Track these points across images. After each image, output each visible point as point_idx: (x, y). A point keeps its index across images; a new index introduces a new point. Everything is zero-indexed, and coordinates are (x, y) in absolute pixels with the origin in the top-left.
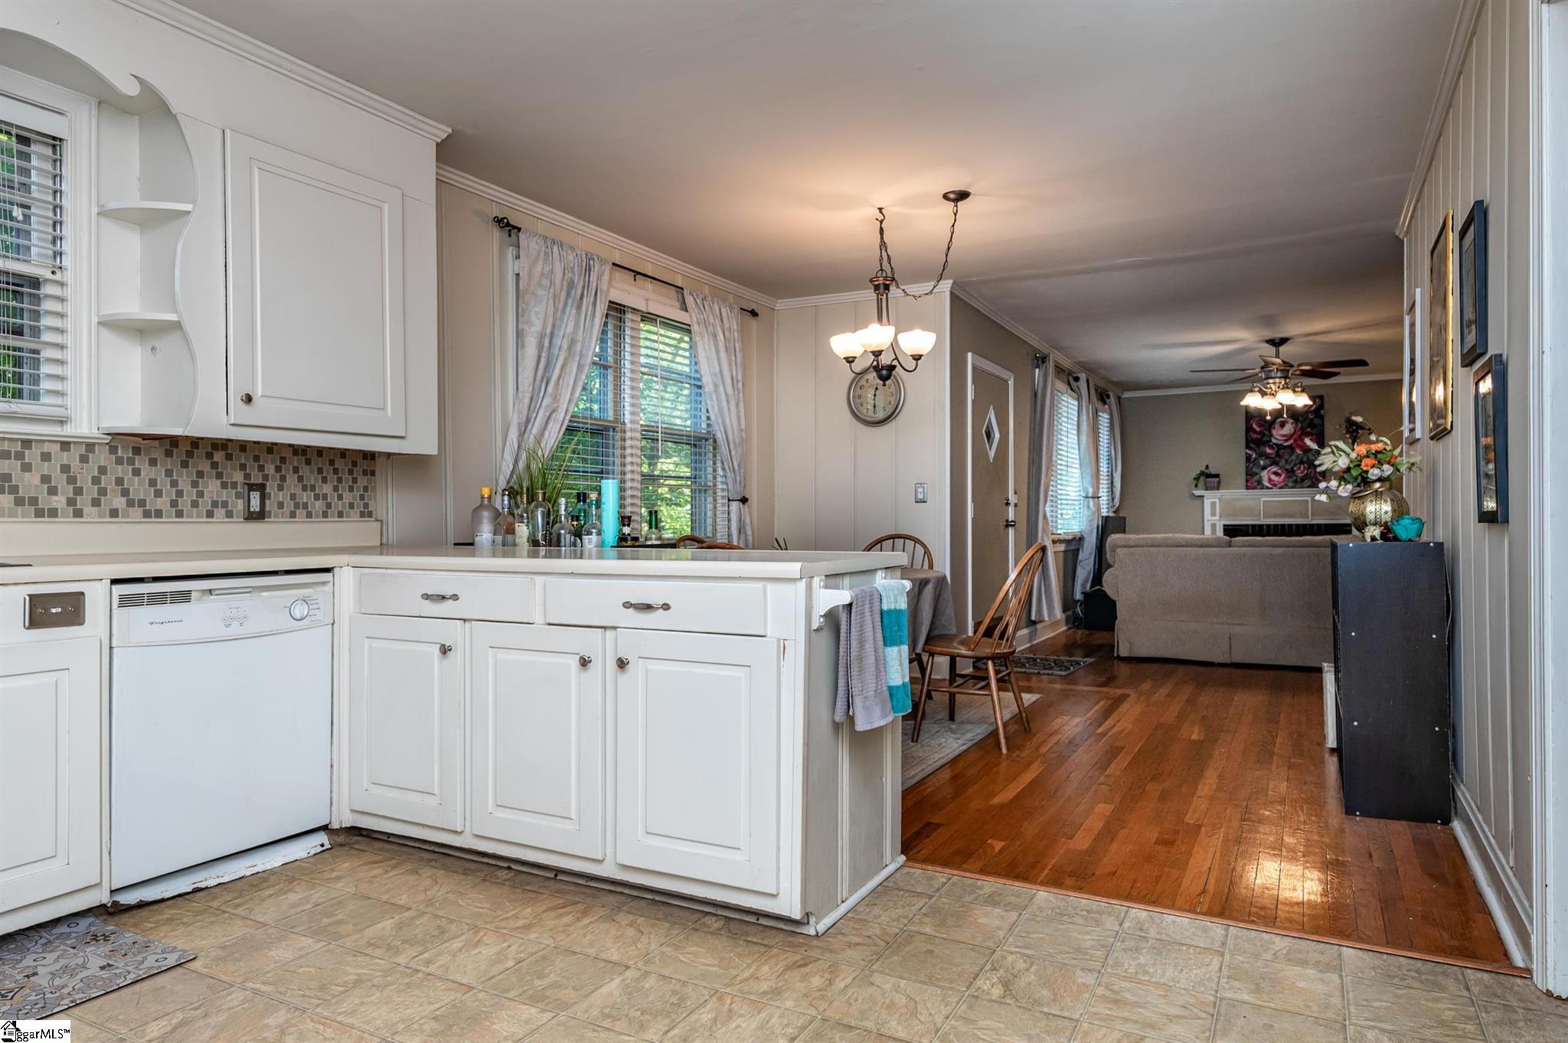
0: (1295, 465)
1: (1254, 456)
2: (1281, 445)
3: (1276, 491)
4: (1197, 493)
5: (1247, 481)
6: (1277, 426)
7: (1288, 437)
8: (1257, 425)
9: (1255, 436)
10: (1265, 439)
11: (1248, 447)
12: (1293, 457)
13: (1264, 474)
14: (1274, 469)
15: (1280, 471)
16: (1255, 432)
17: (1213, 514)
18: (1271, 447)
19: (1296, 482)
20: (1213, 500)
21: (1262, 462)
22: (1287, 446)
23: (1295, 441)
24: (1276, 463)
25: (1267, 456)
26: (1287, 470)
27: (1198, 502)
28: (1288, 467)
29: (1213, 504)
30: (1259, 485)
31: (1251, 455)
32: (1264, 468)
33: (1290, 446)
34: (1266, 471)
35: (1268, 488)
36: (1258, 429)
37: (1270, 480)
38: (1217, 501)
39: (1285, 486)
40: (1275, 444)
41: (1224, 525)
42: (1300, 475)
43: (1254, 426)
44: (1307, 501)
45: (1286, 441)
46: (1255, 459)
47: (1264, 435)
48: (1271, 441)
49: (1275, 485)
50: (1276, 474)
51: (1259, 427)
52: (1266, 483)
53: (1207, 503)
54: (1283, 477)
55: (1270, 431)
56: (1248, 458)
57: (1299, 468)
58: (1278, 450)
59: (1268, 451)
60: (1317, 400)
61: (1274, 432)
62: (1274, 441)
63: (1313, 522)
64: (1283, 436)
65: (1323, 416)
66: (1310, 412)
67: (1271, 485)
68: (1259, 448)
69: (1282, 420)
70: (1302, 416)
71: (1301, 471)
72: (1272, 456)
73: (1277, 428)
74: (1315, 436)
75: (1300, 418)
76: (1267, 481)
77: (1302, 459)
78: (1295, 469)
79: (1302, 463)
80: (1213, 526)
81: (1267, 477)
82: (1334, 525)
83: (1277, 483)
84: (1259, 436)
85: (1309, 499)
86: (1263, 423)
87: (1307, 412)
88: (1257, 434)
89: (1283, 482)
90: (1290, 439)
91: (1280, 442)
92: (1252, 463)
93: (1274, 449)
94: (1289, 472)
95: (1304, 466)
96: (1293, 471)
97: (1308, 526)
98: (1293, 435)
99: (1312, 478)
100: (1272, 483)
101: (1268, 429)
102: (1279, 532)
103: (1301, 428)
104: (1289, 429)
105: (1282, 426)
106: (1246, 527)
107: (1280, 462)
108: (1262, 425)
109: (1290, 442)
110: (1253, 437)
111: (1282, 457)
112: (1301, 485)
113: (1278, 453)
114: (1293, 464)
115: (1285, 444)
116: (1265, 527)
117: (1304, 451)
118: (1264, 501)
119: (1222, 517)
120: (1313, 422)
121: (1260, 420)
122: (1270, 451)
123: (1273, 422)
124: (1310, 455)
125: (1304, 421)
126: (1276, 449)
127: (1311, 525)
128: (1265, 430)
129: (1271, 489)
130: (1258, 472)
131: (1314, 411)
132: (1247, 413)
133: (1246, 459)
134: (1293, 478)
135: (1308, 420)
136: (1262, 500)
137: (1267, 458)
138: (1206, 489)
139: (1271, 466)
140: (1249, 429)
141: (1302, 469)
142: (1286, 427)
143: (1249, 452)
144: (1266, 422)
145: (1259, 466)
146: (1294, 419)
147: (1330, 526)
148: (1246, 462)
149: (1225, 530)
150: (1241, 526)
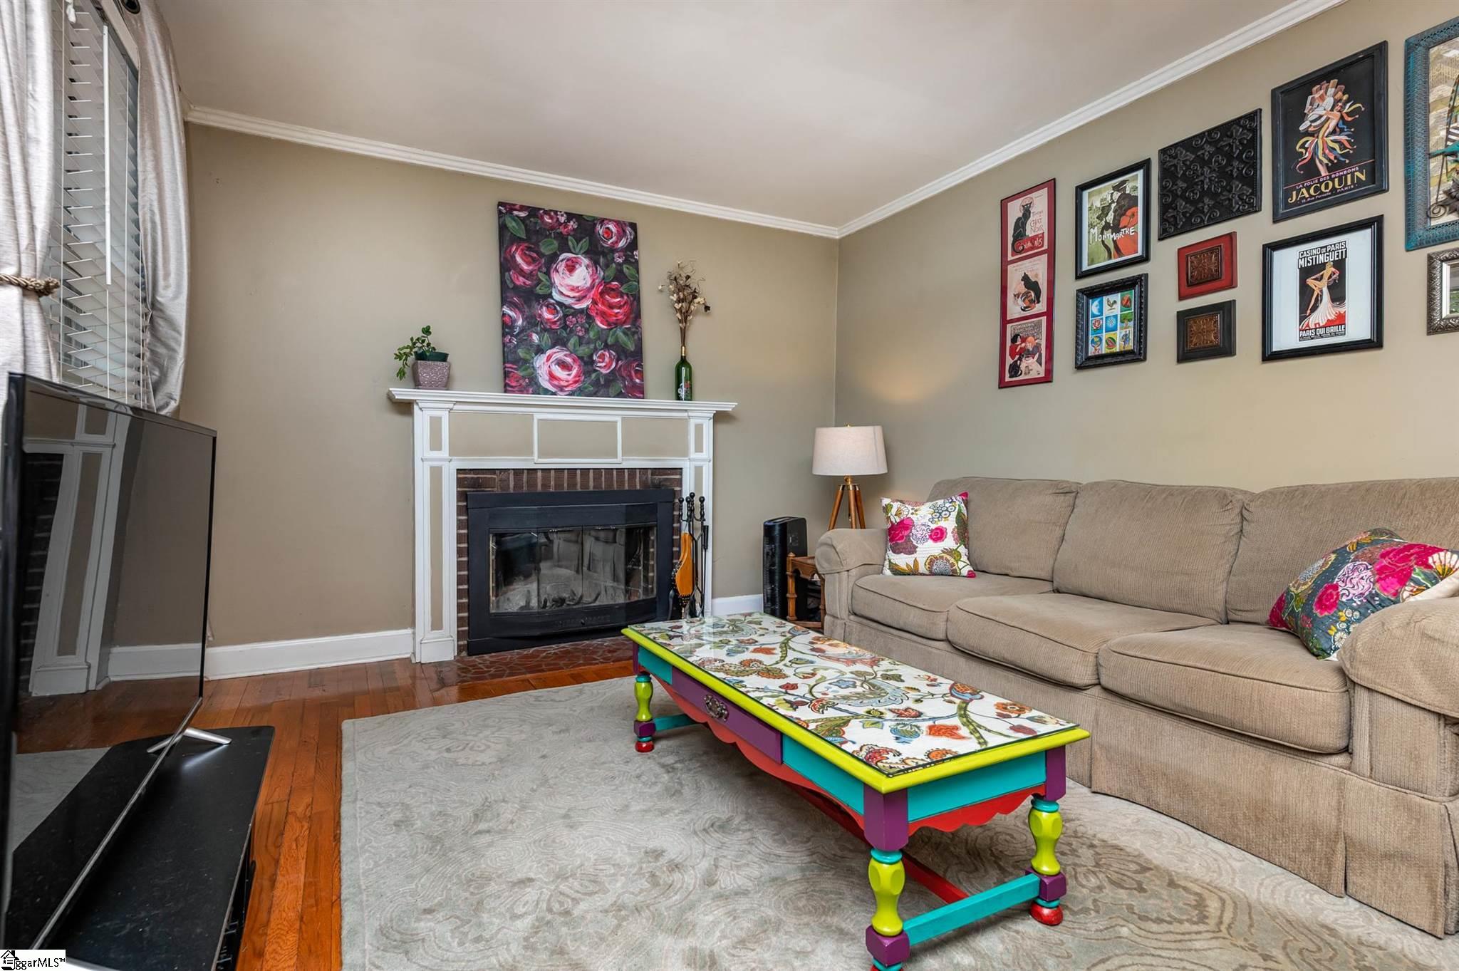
0: (596, 350)
1: (520, 322)
2: (570, 307)
3: (562, 399)
4: (403, 393)
5: (506, 374)
6: (562, 266)
7: (582, 294)
8: (523, 255)
9: (521, 281)
10: (539, 290)
11: (504, 301)
12: (592, 334)
13: (540, 363)
14: (559, 353)
15: (569, 360)
16: (521, 272)
17: (436, 444)
18: (554, 311)
19: (596, 383)
20: (436, 413)
21: (535, 338)
22: (581, 311)
23: (595, 302)
24: (559, 342)
25: (545, 328)
26: (581, 358)
27: (403, 413)
28: (584, 350)
29: (435, 423)
30: (532, 385)
31: (513, 321)
32: (540, 350)
33: (588, 315)
34: (543, 358)
35: (546, 392)
36: (525, 267)
37: (552, 377)
38: (445, 416)
39: (580, 392)
40: (561, 304)
41: (459, 471)
42: (604, 371)
43: (519, 259)
44: (616, 422)
45: (579, 300)
46: (521, 328)
47: (540, 281)
48: (550, 296)
49: (561, 388)
50: (563, 365)
51: (528, 264)
52: (545, 383)
53: (421, 419)
54: (574, 372)
55: (548, 273)
56: (507, 326)
57: (602, 356)
58: (565, 316)
59: (547, 315)
60: (628, 230)
61: (557, 279)
62: (556, 296)
63: (625, 465)
64: (573, 289)
65: (637, 261)
66: (617, 250)
67: (554, 386)
68: (529, 307)
69: (570, 255)
70: (605, 255)
71: (605, 363)
72: (554, 327)
73: (561, 270)
74: (625, 297)
75: (602, 260)
76: (547, 377)
77: (606, 341)
78: (595, 358)
79: (607, 347)
80: (436, 473)
81: (546, 368)
82: (655, 471)
83: (566, 384)
84: (528, 282)
85: (619, 419)
86: (535, 255)
87: (613, 250)
88: (524, 277)
89: (576, 382)
90: (584, 297)
91: (568, 301)
92: (516, 336)
93: (558, 312)
94: (586, 364)
95: (610, 354)
96: (593, 362)
97: (615, 472)
98: (589, 290)
99: (624, 379)
100: (556, 383)
101: (544, 269)
102: (566, 485)
103: (604, 279)
104: (582, 276)
105: (571, 268)
106: (503, 476)
107: (568, 340)
108: (534, 260)
109: (585, 304)
110: (517, 283)
111: (571, 331)
112: (612, 391)
113: (565, 322)
114: (592, 346)
115: (577, 307)
116: (539, 474)
117: (609, 325)
118: (539, 420)
119: (453, 452)
120: (621, 271)
121: (529, 249)
122: (550, 316)
123: (553, 258)
124: (620, 333)
125: (607, 266)
126: (561, 314)
127: (620, 471)
128: (539, 269)
129: (554, 394)
130: (528, 357)
131: (624, 250)
132: (502, 228)
133: (504, 325)
134: (593, 376)
135: (614, 265)
136: (537, 417)
137: (545, 330)
138: (417, 384)
139: (552, 347)
140: (506, 265)
141: (607, 359)
142: (577, 272)
143: (512, 314)
144: (541, 255)
145: (531, 346)
146: (591, 259)
147: (650, 472)
148: (504, 335)
149: (460, 482)
150: (493, 471)
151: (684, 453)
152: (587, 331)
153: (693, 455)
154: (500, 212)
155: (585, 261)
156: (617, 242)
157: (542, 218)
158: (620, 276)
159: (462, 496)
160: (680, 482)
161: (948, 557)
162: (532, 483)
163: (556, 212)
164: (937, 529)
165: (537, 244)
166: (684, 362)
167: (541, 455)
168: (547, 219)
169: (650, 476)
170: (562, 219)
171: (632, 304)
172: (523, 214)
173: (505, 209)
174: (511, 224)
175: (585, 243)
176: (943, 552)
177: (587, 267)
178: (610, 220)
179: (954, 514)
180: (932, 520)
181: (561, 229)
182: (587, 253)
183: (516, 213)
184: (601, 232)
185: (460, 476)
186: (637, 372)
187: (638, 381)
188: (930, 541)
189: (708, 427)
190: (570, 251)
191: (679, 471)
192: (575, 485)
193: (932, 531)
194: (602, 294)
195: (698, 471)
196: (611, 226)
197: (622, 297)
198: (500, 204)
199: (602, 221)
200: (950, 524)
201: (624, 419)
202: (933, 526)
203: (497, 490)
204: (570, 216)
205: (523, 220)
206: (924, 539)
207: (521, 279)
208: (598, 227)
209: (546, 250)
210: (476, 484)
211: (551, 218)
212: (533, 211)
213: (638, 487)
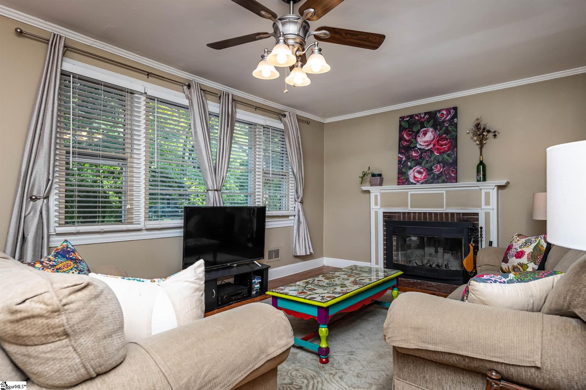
0: (434, 164)
1: (404, 159)
2: (424, 149)
3: (418, 186)
4: (365, 188)
5: (398, 178)
6: (421, 134)
7: (429, 143)
8: (407, 134)
10: (412, 146)
11: (400, 152)
12: (432, 158)
13: (411, 173)
14: (418, 168)
15: (422, 170)
16: (406, 141)
17: (376, 204)
18: (416, 152)
19: (434, 178)
20: (377, 194)
21: (409, 164)
22: (428, 150)
23: (434, 145)
24: (418, 164)
25: (414, 159)
26: (427, 169)
27: (367, 195)
28: (428, 166)
29: (376, 196)
30: (407, 181)
31: (402, 158)
32: (411, 168)
33: (431, 151)
34: (412, 171)
35: (412, 183)
36: (407, 138)
37: (415, 177)
38: (379, 194)
39: (426, 182)
40: (420, 149)
41: (384, 213)
42: (437, 173)
43: (405, 136)
45: (427, 146)
46: (405, 162)
47: (412, 142)
48: (416, 147)
49: (418, 182)
50: (420, 172)
51: (408, 137)
52: (412, 180)
53: (372, 196)
54: (424, 175)
55: (416, 139)
56: (400, 161)
58: (421, 153)
59: (414, 154)
60: (452, 111)
61: (419, 140)
62: (418, 146)
63: (447, 211)
64: (425, 142)
65: (456, 124)
66: (446, 121)
67: (415, 181)
68: (408, 153)
69: (425, 129)
70: (440, 125)
71: (437, 170)
72: (416, 158)
73: (421, 136)
74: (449, 140)
75: (438, 127)
76: (413, 178)
77: (439, 160)
78: (433, 168)
79: (439, 162)
80: (376, 213)
81: (412, 175)
82: (464, 214)
83: (420, 180)
84: (408, 144)
85: (444, 192)
86: (411, 133)
87: (444, 121)
88: (406, 142)
89: (424, 179)
90: (430, 144)
91: (423, 147)
92: (402, 164)
93: (418, 152)
94: (429, 171)
95: (440, 165)
96: (432, 170)
97: (444, 214)
98: (432, 141)
99: (446, 175)
100: (416, 180)
101: (414, 137)
102: (422, 218)
103: (439, 134)
104: (430, 136)
105: (425, 134)
106: (399, 214)
107: (422, 163)
108: (411, 134)
109: (429, 147)
110: (404, 145)
111: (424, 159)
112: (440, 180)
113: (421, 156)
114: (432, 163)
115: (426, 149)
116: (412, 214)
117: (440, 153)
118: (411, 194)
119: (382, 206)
120: (448, 129)
121: (409, 131)
122: (416, 154)
123: (418, 132)
124: (445, 156)
125: (441, 129)
126: (420, 153)
127: (447, 214)
128: (412, 138)
129: (415, 184)
130: (406, 171)
131: (449, 120)
132: (400, 126)
133: (399, 161)
134: (432, 175)
135: (444, 128)
136: (409, 193)
137: (413, 160)
138: (372, 185)
139: (415, 166)
140: (401, 138)
141: (438, 168)
142: (427, 135)
143: (401, 156)
144: (413, 132)
145: (408, 167)
146: (434, 128)
147: (461, 214)
148: (399, 164)
149: (384, 216)
150: (395, 213)
151: (480, 206)
152: (430, 157)
153: (483, 206)
154: (400, 121)
155: (431, 129)
156: (446, 118)
157: (415, 117)
158: (447, 132)
159: (385, 221)
160: (477, 220)
161: (520, 267)
162: (409, 218)
163: (420, 114)
164: (520, 251)
165: (412, 129)
166: (481, 163)
167: (411, 207)
168: (417, 118)
169: (461, 216)
170: (422, 116)
171: (452, 143)
172: (407, 119)
173: (402, 118)
174: (403, 124)
175: (431, 122)
176: (518, 264)
177: (432, 132)
178: (443, 110)
179: (534, 245)
180: (520, 247)
181: (422, 120)
182: (432, 127)
183: (405, 119)
184: (439, 116)
185: (385, 214)
186: (453, 171)
187: (453, 175)
188: (514, 258)
189: (494, 193)
190: (425, 127)
191: (477, 214)
192: (426, 219)
193: (518, 252)
194: (438, 141)
195: (487, 215)
196: (444, 112)
197: (447, 140)
198: (400, 118)
199: (439, 111)
200: (528, 250)
201: (447, 192)
202: (519, 250)
203: (397, 220)
204: (426, 114)
205: (407, 121)
206: (512, 256)
207: (405, 143)
208: (438, 114)
209: (415, 129)
210: (389, 217)
211: (418, 117)
212: (411, 117)
213: (456, 221)
